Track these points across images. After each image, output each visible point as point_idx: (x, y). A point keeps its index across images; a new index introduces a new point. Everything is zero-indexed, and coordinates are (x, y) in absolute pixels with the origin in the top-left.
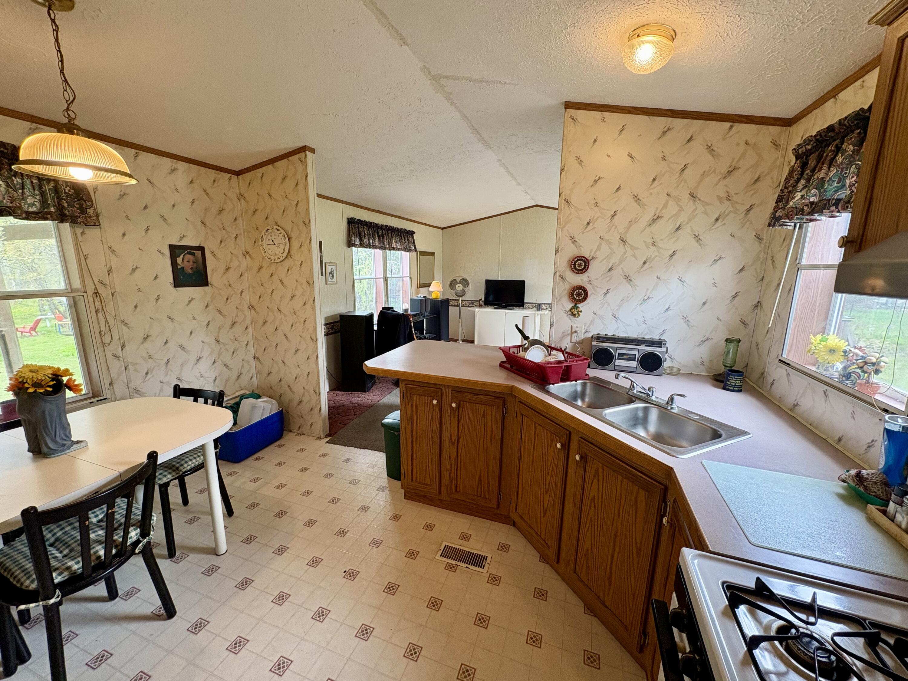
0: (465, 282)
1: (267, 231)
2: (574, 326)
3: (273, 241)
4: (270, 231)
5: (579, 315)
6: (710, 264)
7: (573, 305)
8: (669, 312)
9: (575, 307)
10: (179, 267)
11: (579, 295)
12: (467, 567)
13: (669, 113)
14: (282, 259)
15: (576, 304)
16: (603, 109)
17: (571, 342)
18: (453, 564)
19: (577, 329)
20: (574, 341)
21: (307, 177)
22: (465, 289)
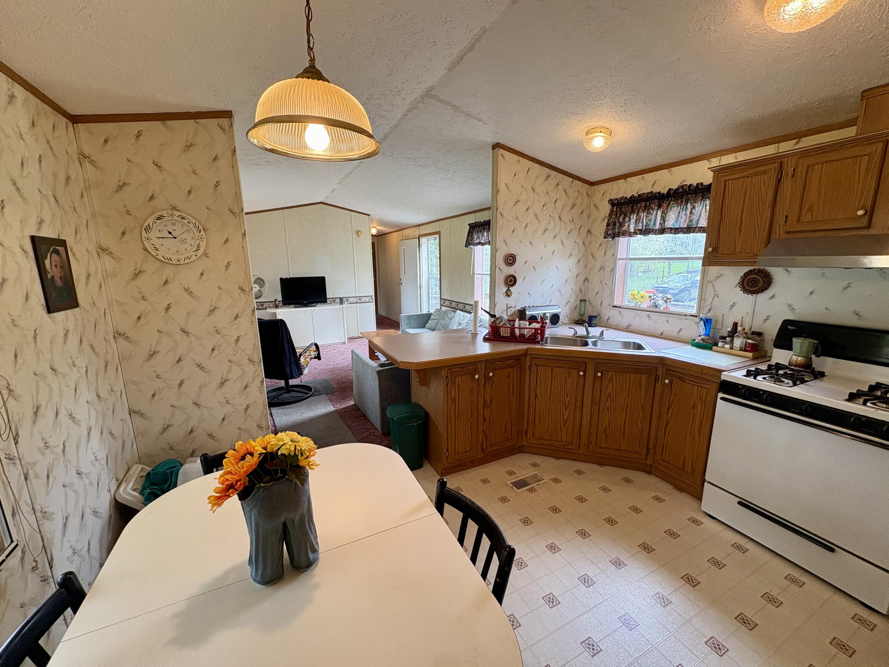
0: (260, 281)
1: (159, 218)
2: (509, 303)
3: (170, 233)
4: (166, 219)
5: (511, 295)
6: (567, 258)
7: (507, 289)
8: (553, 288)
9: (508, 290)
10: (49, 276)
11: (511, 281)
12: (537, 485)
13: (549, 166)
14: (194, 258)
15: (509, 288)
16: (518, 154)
17: (507, 315)
18: (530, 488)
19: (511, 306)
20: (509, 314)
21: (234, 151)
22: (261, 289)
